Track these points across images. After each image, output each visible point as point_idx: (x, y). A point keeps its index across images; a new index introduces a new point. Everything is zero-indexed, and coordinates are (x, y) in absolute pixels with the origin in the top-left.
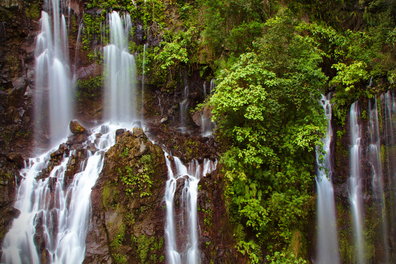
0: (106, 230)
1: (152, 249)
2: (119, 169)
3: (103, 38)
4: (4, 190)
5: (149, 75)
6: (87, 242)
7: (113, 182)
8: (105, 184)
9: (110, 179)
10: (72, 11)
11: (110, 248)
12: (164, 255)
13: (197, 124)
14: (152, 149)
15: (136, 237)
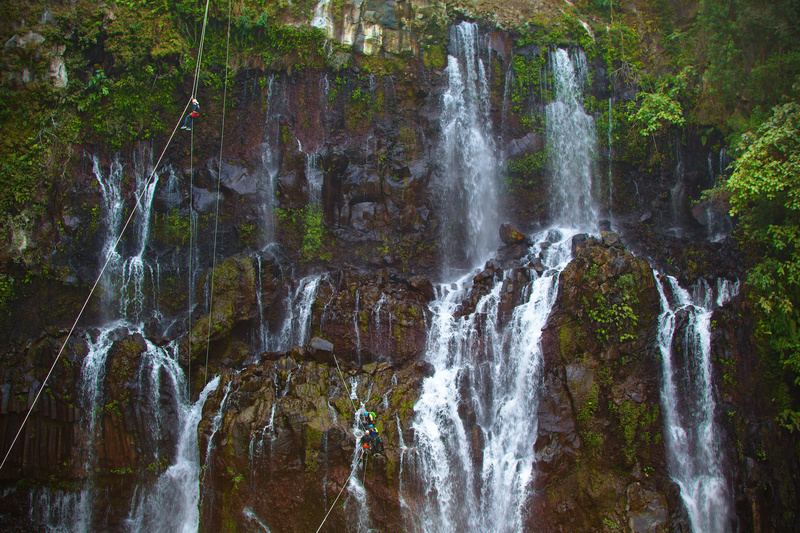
0: (569, 395)
1: (643, 423)
2: (584, 298)
3: (545, 92)
4: (408, 335)
5: (619, 147)
6: (539, 413)
7: (575, 318)
8: (563, 322)
9: (569, 314)
10: (494, 52)
11: (576, 422)
12: (661, 433)
13: (699, 221)
14: (634, 264)
15: (616, 404)
